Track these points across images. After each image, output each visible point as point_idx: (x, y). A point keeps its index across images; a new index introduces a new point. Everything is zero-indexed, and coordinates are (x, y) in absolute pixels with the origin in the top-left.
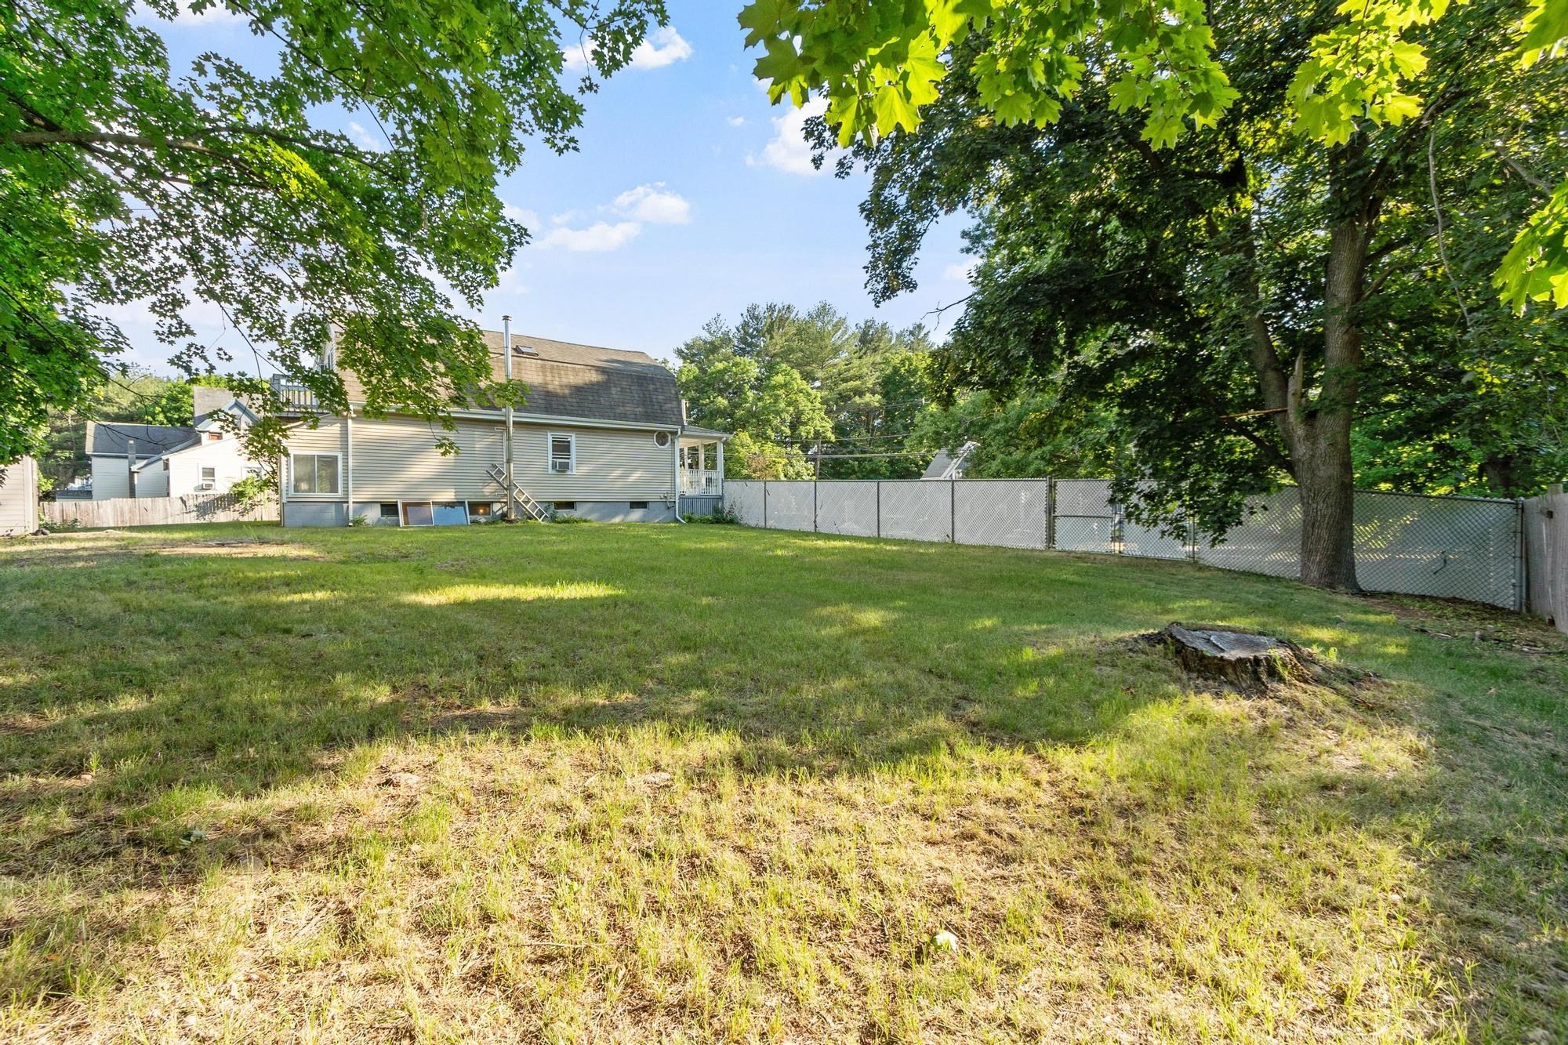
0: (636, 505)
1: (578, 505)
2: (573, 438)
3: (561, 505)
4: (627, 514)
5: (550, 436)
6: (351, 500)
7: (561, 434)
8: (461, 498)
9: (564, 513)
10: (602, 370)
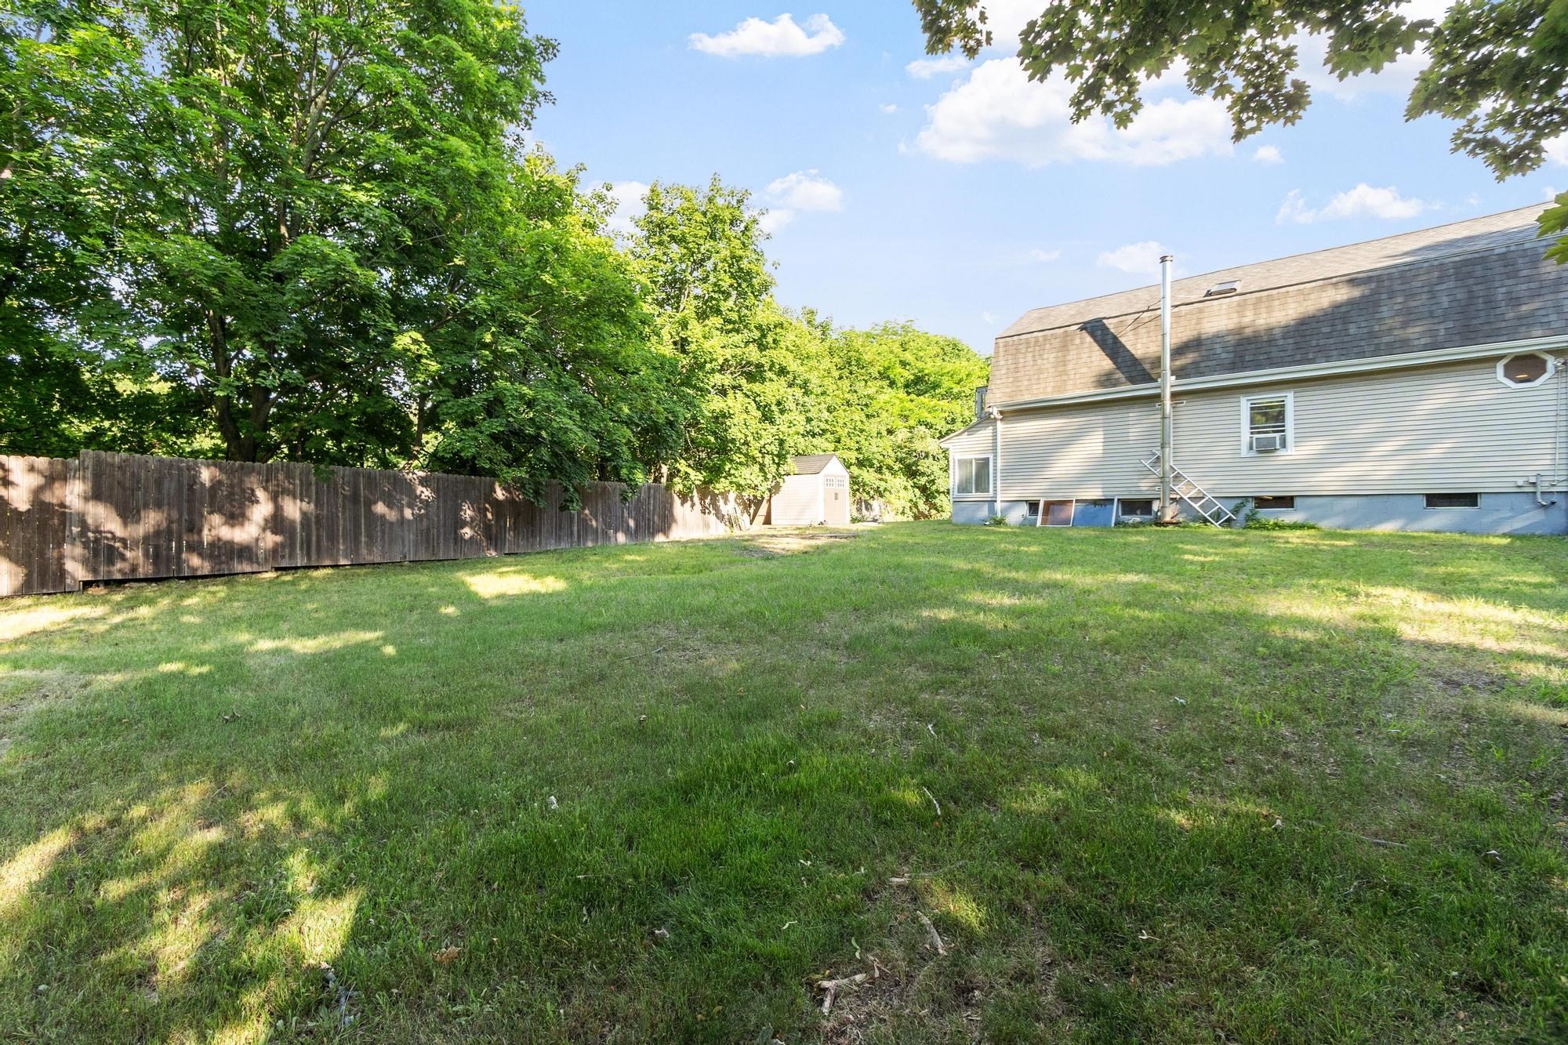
0: (1435, 500)
1: (1297, 502)
2: (1289, 398)
3: (1262, 502)
4: (1413, 517)
5: (1245, 404)
6: (999, 499)
7: (1266, 398)
8: (1109, 495)
9: (1268, 515)
10: (1353, 281)
